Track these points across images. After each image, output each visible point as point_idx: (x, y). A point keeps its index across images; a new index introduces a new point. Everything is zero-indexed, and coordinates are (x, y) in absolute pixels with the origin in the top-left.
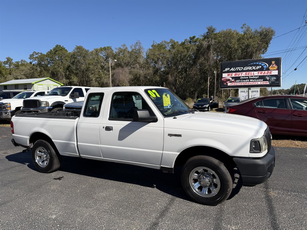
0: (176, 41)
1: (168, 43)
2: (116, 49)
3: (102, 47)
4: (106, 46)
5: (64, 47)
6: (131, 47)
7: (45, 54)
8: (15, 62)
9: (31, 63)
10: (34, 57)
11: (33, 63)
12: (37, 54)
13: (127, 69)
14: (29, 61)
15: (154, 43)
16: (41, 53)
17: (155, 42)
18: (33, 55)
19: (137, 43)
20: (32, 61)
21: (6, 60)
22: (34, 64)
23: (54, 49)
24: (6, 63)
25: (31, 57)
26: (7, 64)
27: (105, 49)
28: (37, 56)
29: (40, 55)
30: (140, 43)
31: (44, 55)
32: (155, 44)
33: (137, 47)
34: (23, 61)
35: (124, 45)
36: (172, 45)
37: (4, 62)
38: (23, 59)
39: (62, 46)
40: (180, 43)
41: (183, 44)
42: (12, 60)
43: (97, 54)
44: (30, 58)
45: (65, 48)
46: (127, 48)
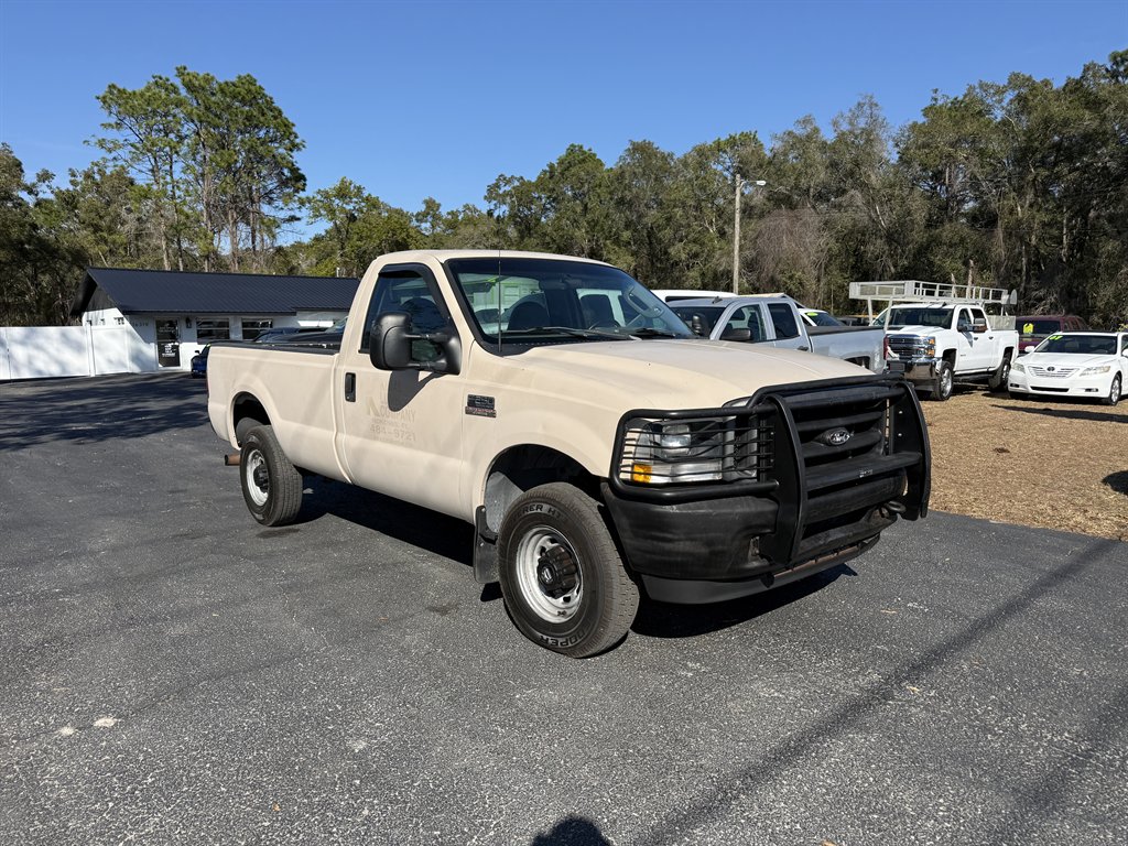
0: (1038, 79)
1: (1000, 91)
2: (775, 137)
3: (723, 139)
4: (736, 132)
5: (593, 152)
6: (835, 124)
7: (534, 180)
8: (449, 214)
9: (490, 213)
10: (501, 192)
11: (496, 215)
12: (508, 181)
13: (810, 216)
14: (484, 207)
15: (936, 100)
16: (522, 178)
17: (939, 96)
18: (497, 186)
19: (859, 104)
20: (492, 207)
21: (423, 208)
22: (499, 216)
23: (561, 162)
24: (421, 217)
25: (492, 195)
26: (426, 222)
27: (732, 142)
28: (508, 188)
29: (516, 183)
30: (873, 105)
31: (529, 182)
32: (940, 103)
33: (862, 123)
34: (469, 209)
35: (806, 121)
36: (1021, 99)
37: (418, 214)
38: (471, 203)
39: (585, 149)
40: (1058, 84)
41: (1075, 88)
42: (439, 205)
43: (702, 166)
44: (488, 198)
45: (595, 155)
46: (816, 130)
